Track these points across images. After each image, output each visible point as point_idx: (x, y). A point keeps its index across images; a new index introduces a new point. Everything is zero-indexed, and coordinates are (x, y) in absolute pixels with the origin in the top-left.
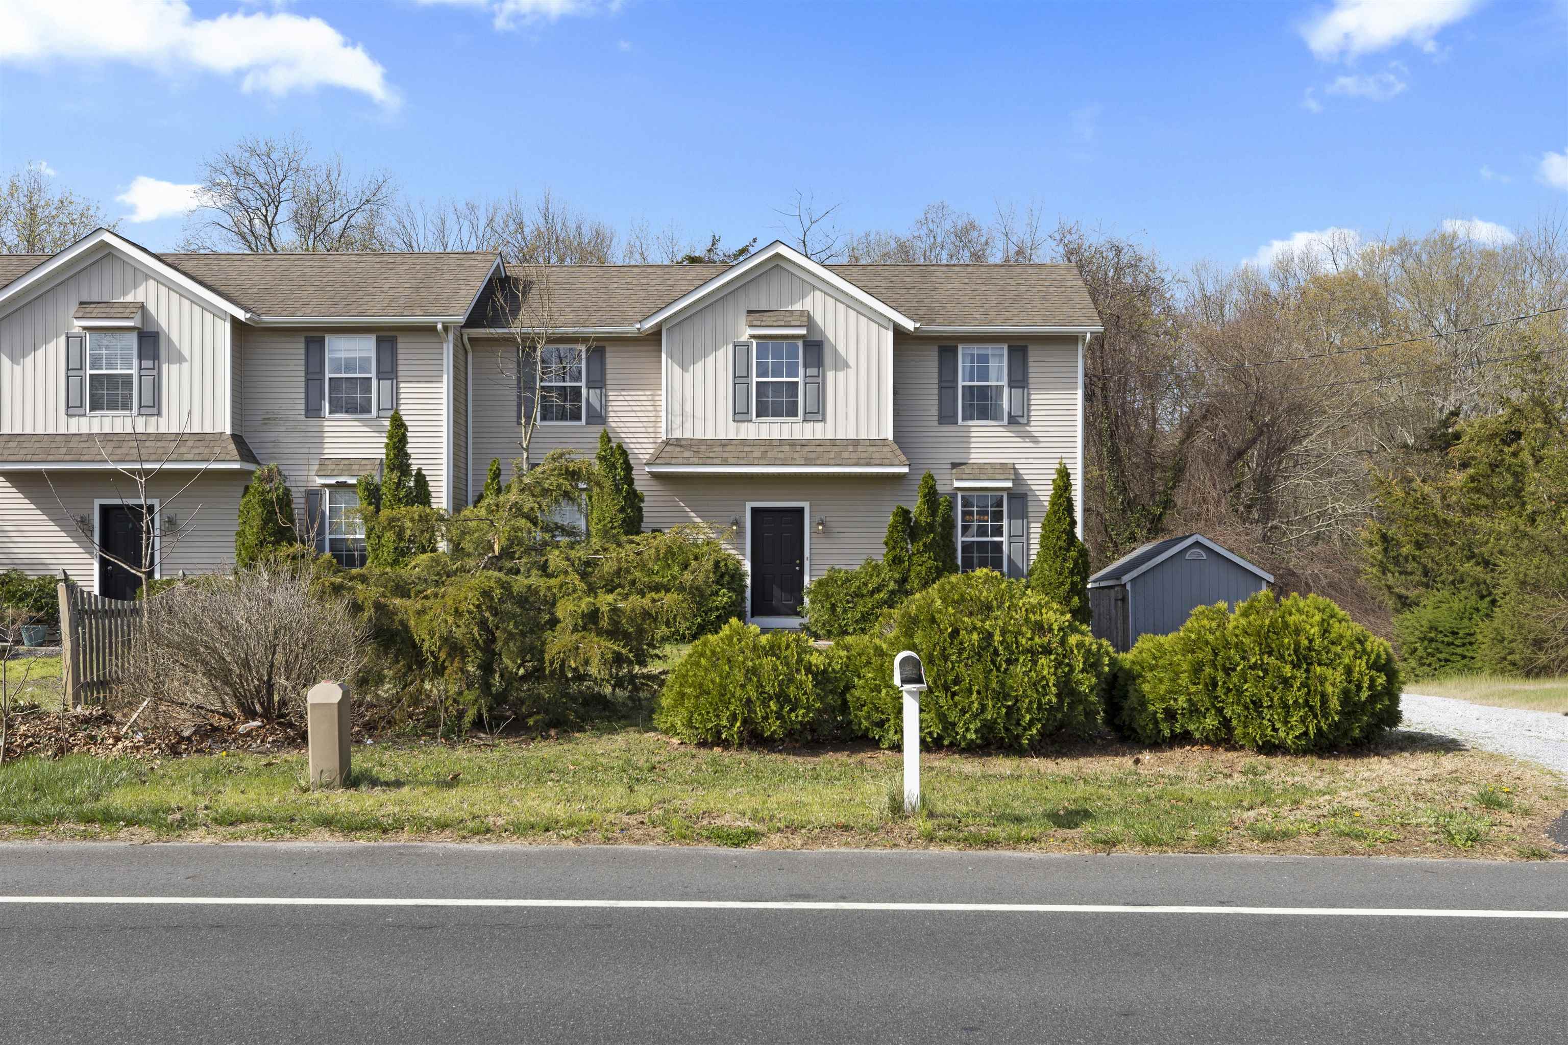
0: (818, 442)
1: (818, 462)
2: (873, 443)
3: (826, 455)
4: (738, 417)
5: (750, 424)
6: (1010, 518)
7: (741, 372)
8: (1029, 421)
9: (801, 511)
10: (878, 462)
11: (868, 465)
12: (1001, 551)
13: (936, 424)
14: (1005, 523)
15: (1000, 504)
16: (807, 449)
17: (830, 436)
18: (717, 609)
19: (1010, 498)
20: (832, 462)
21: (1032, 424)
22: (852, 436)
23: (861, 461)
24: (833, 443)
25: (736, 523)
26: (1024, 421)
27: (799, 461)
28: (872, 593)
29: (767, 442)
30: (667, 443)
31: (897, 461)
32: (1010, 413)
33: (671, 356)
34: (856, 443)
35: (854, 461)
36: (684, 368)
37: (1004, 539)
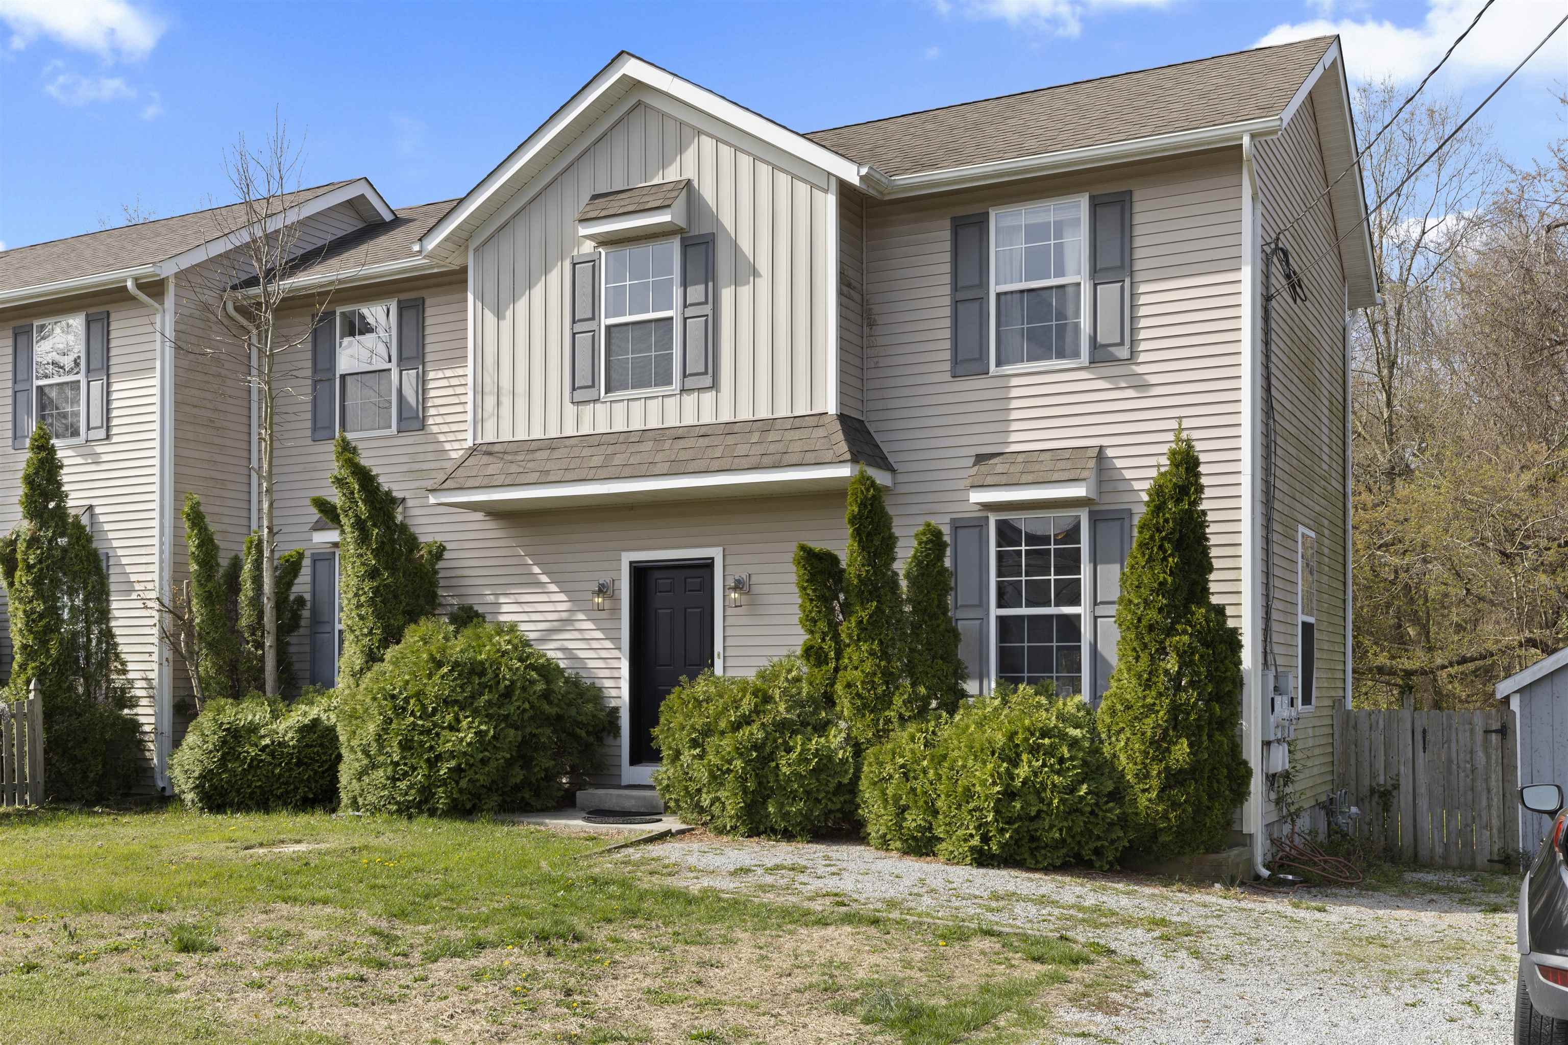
0: (703, 431)
1: (692, 467)
2: (797, 422)
3: (710, 453)
4: (579, 395)
5: (598, 406)
6: (1094, 561)
7: (583, 311)
8: (1133, 353)
9: (707, 565)
10: (795, 459)
11: (777, 466)
12: (1076, 634)
13: (947, 377)
14: (1085, 575)
15: (1073, 534)
16: (681, 443)
17: (726, 416)
18: (452, 755)
19: (1095, 519)
20: (715, 465)
21: (1142, 358)
22: (763, 413)
23: (766, 460)
24: (730, 429)
25: (602, 590)
26: (1124, 353)
27: (664, 468)
28: (736, 727)
29: (622, 438)
30: (473, 451)
31: (829, 455)
32: (1093, 339)
33: (481, 297)
34: (767, 425)
35: (753, 461)
36: (499, 316)
37: (1082, 610)
